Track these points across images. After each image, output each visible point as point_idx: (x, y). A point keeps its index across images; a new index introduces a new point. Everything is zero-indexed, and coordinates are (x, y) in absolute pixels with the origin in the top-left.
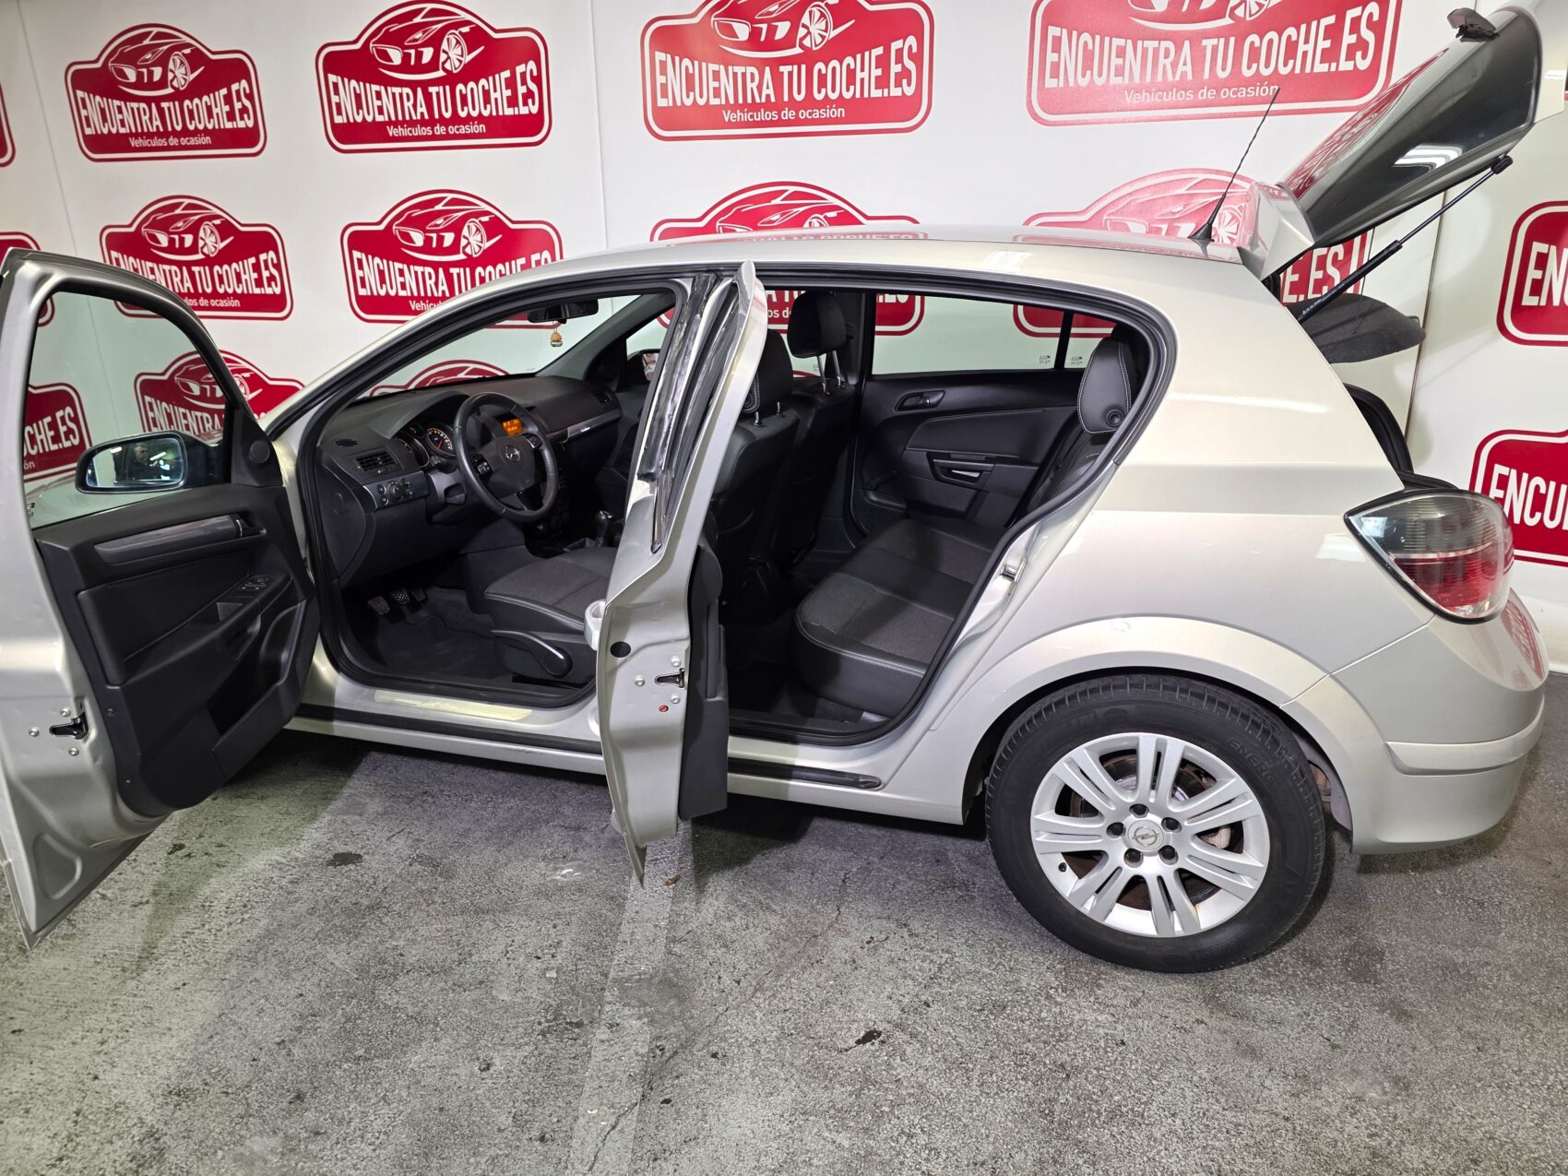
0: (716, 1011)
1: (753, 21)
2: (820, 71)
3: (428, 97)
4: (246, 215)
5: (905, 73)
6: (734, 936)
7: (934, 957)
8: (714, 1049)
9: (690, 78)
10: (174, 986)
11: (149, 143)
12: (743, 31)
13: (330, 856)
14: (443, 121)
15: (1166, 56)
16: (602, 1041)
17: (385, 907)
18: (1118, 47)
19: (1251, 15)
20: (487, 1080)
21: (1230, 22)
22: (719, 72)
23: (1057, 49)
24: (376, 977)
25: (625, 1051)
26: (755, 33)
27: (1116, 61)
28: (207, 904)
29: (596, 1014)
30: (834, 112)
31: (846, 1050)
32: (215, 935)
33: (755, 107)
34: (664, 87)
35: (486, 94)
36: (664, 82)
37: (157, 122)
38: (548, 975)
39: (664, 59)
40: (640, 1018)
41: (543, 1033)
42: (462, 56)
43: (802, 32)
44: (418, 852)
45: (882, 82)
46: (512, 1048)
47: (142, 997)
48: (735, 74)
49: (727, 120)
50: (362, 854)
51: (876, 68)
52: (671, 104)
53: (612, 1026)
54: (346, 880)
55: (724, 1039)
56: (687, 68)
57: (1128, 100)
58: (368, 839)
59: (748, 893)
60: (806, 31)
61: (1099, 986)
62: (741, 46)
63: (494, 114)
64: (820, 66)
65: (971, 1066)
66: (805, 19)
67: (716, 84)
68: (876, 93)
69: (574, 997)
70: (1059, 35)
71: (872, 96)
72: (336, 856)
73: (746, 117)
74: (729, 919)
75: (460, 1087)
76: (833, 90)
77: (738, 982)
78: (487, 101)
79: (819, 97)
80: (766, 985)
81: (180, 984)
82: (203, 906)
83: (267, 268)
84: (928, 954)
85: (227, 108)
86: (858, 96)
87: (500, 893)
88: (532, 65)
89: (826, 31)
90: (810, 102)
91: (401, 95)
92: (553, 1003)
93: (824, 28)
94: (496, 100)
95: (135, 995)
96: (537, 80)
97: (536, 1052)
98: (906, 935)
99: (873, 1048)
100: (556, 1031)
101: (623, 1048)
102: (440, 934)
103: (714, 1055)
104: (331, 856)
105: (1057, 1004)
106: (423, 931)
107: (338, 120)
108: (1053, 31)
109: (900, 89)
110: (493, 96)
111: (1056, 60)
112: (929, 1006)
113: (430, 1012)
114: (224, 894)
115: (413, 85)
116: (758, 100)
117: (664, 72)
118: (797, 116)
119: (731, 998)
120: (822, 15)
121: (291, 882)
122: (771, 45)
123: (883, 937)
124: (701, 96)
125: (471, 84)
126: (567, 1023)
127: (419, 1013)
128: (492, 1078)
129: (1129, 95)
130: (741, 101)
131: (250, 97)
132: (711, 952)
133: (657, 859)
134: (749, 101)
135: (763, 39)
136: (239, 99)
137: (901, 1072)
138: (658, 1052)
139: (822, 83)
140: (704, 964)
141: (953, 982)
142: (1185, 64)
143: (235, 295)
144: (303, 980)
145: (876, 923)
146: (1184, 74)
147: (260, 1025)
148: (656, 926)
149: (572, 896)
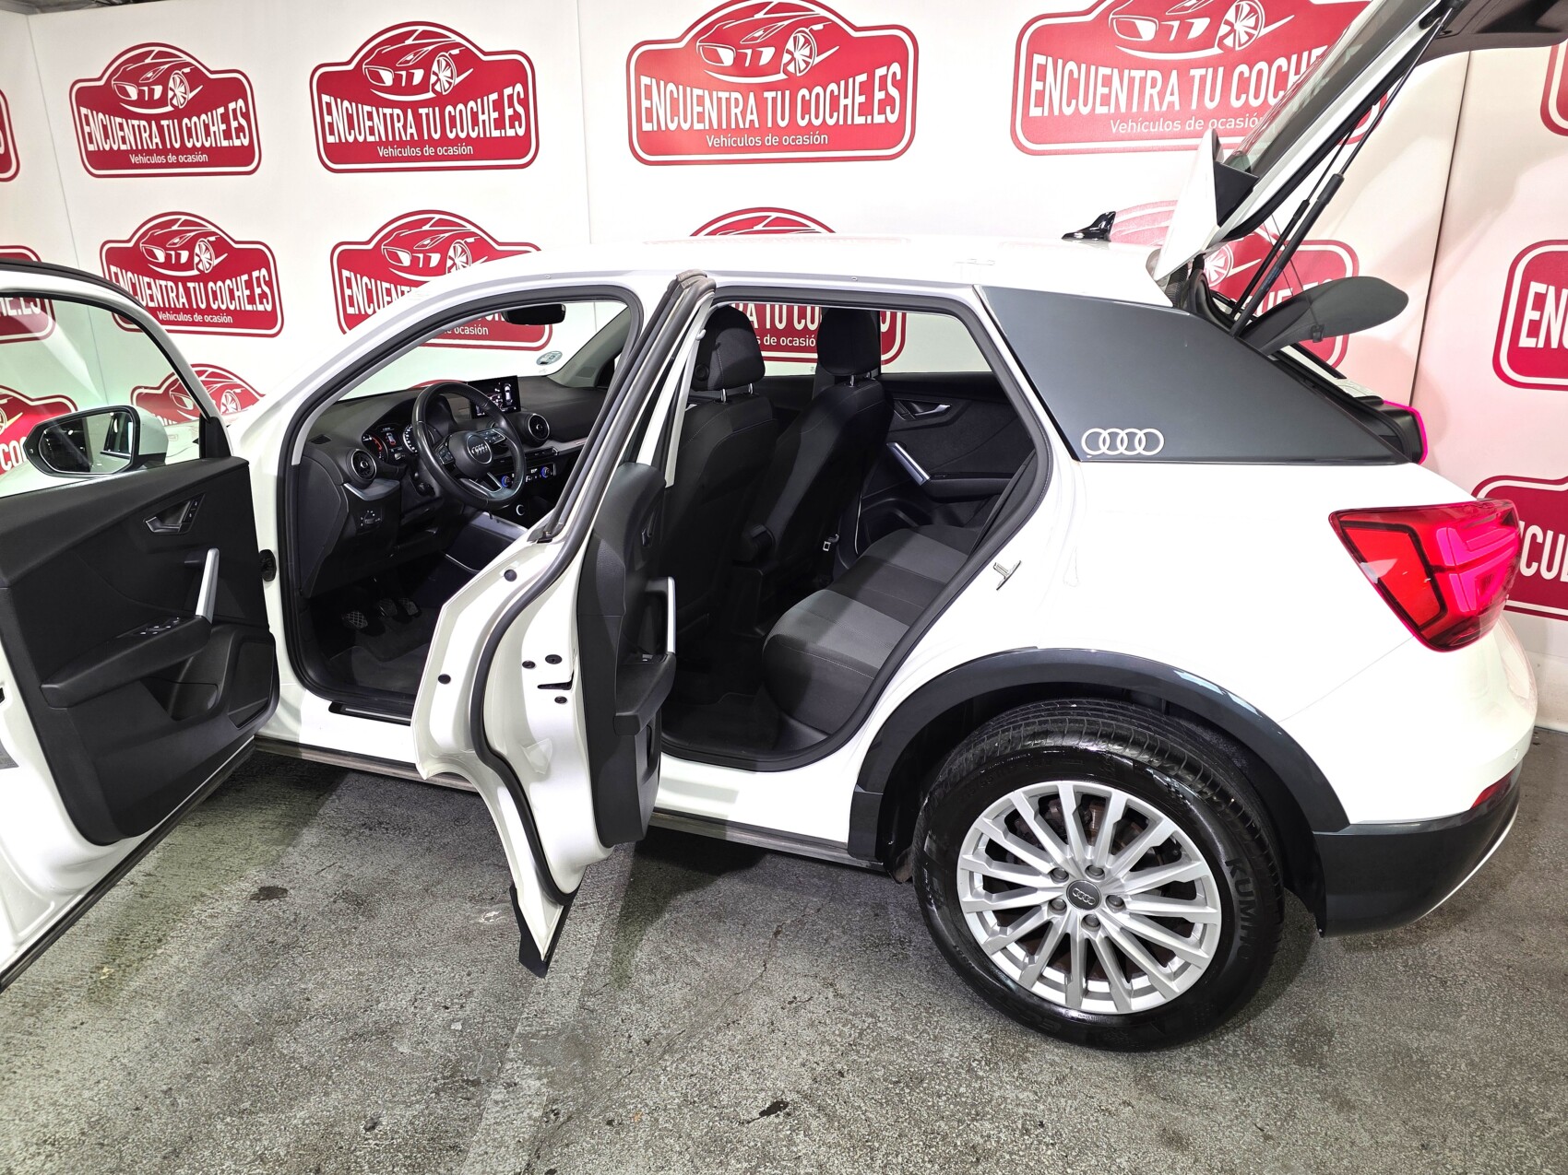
0: (620, 1073)
1: (738, 47)
2: (803, 96)
3: (417, 118)
4: (240, 232)
5: (889, 100)
6: (653, 991)
7: (857, 1022)
8: (610, 1115)
9: (674, 102)
10: (72, 1025)
11: (149, 160)
12: (727, 56)
13: (255, 890)
14: (432, 142)
15: (1153, 86)
16: (496, 1102)
17: (301, 947)
18: (1104, 76)
19: (1240, 45)
20: (370, 1141)
21: (1219, 51)
22: (703, 96)
23: (1042, 77)
24: (277, 1023)
25: (518, 1114)
26: (739, 59)
27: (1102, 90)
28: (122, 937)
29: (495, 1072)
30: (817, 139)
31: (749, 1122)
32: (124, 971)
33: (738, 131)
34: (649, 111)
35: (475, 116)
36: (649, 106)
37: (157, 140)
38: (453, 1028)
39: (649, 83)
40: (539, 1079)
41: (437, 1092)
42: (452, 78)
43: (786, 57)
44: (344, 887)
45: (866, 109)
46: (402, 1106)
47: (37, 1035)
48: (719, 99)
49: (710, 144)
50: (287, 888)
51: (860, 94)
52: (655, 129)
53: (509, 1085)
54: (267, 916)
55: (623, 1105)
56: (672, 92)
57: (1114, 130)
58: (297, 873)
59: (674, 943)
60: (790, 57)
61: (1025, 1060)
62: (725, 71)
63: (482, 135)
64: (804, 92)
65: (877, 1145)
66: (790, 45)
67: (700, 109)
68: (860, 120)
69: (476, 1053)
70: (1044, 63)
71: (856, 122)
72: (262, 889)
73: (730, 142)
74: (650, 972)
75: (342, 1148)
76: (817, 117)
77: (648, 1043)
78: (475, 122)
79: (803, 123)
80: (676, 1047)
81: (78, 1023)
82: (118, 939)
83: (259, 285)
84: (851, 1017)
85: (223, 127)
86: (841, 122)
87: (420, 936)
88: (519, 87)
89: (810, 57)
90: (793, 127)
91: (392, 115)
92: (453, 1058)
93: (808, 54)
94: (484, 121)
95: (31, 1034)
96: (524, 103)
97: (426, 1112)
98: (831, 995)
99: (777, 1121)
100: (451, 1088)
101: (516, 1111)
102: (351, 977)
103: (610, 1123)
104: (257, 890)
105: (979, 1078)
106: (334, 973)
107: (330, 139)
108: (1039, 59)
109: (884, 116)
110: (481, 117)
111: (1041, 88)
112: (843, 1076)
113: (325, 1063)
114: (140, 927)
115: (403, 106)
116: (742, 126)
117: (649, 97)
118: (780, 142)
119: (637, 1059)
120: (807, 41)
121: (211, 916)
122: (756, 70)
123: (807, 997)
124: (685, 121)
125: (460, 106)
126: (463, 1081)
127: (314, 1064)
128: (376, 1138)
129: (1115, 125)
130: (724, 126)
131: (246, 116)
132: (625, 1008)
133: (586, 904)
134: (733, 126)
135: (747, 64)
136: (236, 118)
137: (801, 1149)
138: (552, 1116)
139: (806, 110)
140: (616, 1021)
141: (873, 1050)
142: (1172, 94)
143: (228, 311)
144: (203, 1023)
145: (801, 981)
146: (1171, 104)
147: (150, 1071)
148: (573, 977)
149: (493, 942)
